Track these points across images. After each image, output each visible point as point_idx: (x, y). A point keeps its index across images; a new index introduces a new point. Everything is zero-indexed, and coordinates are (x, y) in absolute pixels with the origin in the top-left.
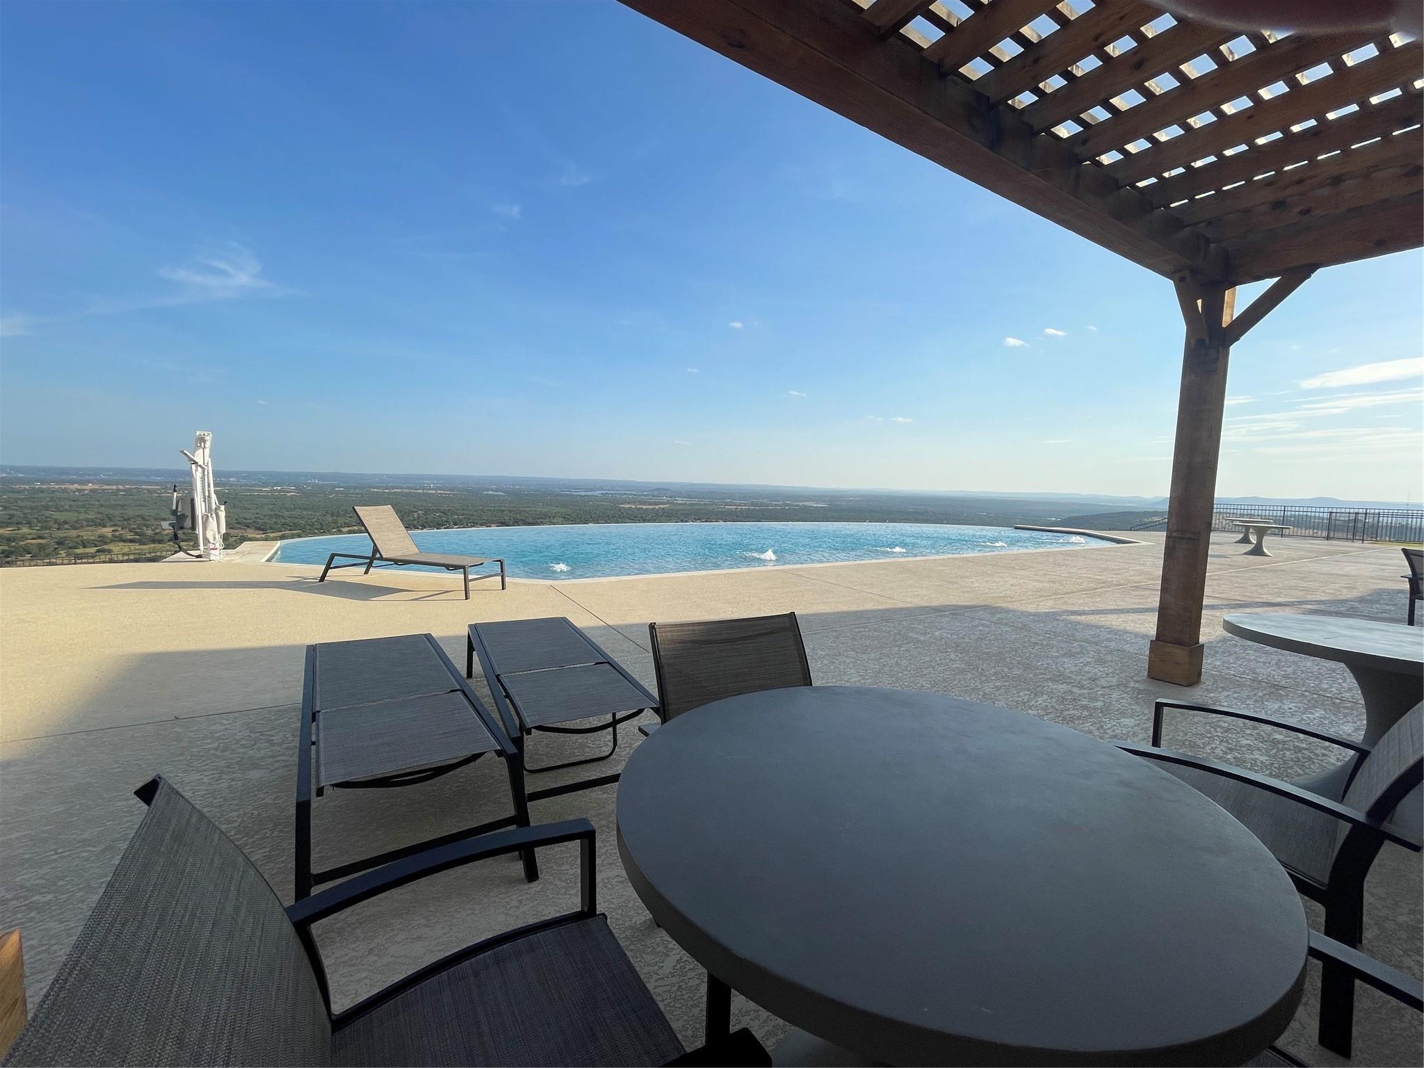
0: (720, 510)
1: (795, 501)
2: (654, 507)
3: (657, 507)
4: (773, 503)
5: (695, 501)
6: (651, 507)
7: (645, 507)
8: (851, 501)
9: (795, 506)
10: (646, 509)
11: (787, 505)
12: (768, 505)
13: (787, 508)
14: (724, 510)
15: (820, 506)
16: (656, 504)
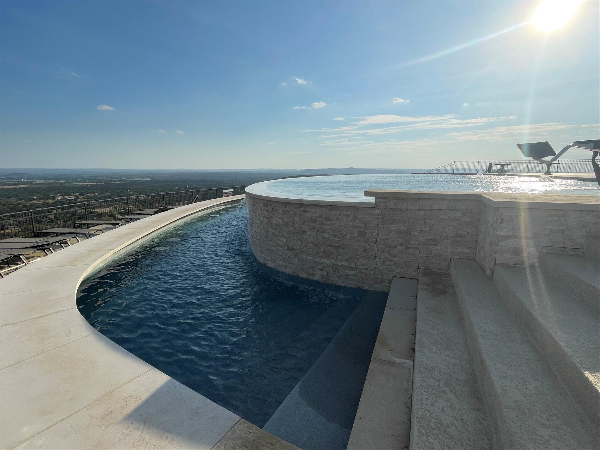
0: (74, 186)
1: (129, 178)
2: (14, 187)
3: (18, 187)
4: (113, 180)
5: (52, 181)
6: (12, 187)
7: (5, 187)
8: (164, 176)
9: (128, 181)
10: (7, 189)
11: (124, 180)
12: (110, 181)
13: (124, 182)
14: (76, 186)
15: (145, 180)
16: (16, 184)
